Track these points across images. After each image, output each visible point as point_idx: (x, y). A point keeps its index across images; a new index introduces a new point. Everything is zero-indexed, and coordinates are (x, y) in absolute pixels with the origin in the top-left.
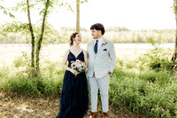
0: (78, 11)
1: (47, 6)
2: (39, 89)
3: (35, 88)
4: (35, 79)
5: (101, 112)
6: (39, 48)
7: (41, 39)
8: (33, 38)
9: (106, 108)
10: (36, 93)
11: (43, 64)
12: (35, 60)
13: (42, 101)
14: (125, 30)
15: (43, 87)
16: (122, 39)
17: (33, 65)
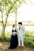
0: (16, 17)
1: (7, 17)
2: (5, 39)
3: (3, 39)
4: (4, 37)
5: (21, 46)
6: (5, 28)
7: (5, 25)
8: (3, 25)
9: (23, 45)
10: (4, 40)
11: (6, 32)
12: (4, 31)
13: (5, 43)
14: (31, 22)
15: (6, 39)
16: (30, 24)
17: (3, 33)
